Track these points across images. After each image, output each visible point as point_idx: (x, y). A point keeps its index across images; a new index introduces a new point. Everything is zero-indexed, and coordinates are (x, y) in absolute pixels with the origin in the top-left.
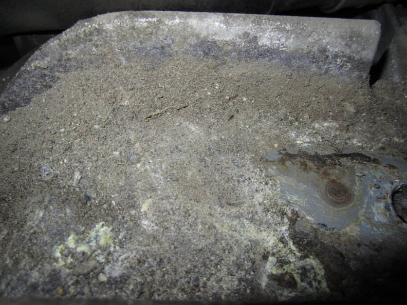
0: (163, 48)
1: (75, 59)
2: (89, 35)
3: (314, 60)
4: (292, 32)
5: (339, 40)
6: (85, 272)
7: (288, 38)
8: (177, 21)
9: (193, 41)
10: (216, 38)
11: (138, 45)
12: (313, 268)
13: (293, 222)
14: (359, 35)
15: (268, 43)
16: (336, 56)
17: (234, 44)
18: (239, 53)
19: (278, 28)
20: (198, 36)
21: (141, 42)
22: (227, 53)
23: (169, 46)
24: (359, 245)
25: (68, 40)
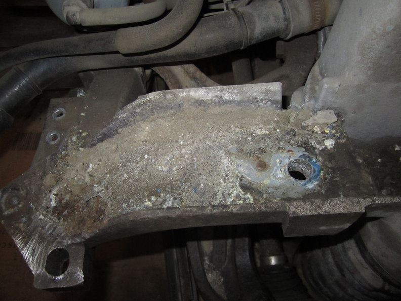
0: (179, 105)
1: (139, 112)
2: (145, 103)
3: (251, 102)
4: (238, 93)
5: (261, 94)
6: (160, 203)
7: (236, 96)
8: (185, 94)
9: (193, 101)
10: (203, 99)
11: (168, 104)
12: (249, 198)
13: (241, 180)
14: (270, 91)
15: (228, 98)
16: (262, 100)
17: (212, 100)
18: (215, 103)
19: (231, 92)
20: (195, 99)
21: (169, 104)
22: (209, 104)
23: (182, 104)
24: (268, 188)
25: (136, 106)
